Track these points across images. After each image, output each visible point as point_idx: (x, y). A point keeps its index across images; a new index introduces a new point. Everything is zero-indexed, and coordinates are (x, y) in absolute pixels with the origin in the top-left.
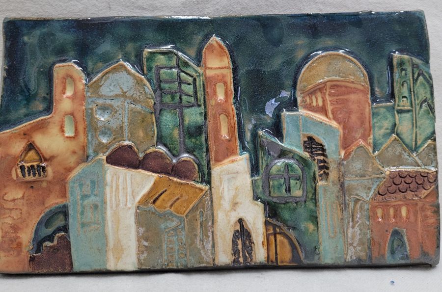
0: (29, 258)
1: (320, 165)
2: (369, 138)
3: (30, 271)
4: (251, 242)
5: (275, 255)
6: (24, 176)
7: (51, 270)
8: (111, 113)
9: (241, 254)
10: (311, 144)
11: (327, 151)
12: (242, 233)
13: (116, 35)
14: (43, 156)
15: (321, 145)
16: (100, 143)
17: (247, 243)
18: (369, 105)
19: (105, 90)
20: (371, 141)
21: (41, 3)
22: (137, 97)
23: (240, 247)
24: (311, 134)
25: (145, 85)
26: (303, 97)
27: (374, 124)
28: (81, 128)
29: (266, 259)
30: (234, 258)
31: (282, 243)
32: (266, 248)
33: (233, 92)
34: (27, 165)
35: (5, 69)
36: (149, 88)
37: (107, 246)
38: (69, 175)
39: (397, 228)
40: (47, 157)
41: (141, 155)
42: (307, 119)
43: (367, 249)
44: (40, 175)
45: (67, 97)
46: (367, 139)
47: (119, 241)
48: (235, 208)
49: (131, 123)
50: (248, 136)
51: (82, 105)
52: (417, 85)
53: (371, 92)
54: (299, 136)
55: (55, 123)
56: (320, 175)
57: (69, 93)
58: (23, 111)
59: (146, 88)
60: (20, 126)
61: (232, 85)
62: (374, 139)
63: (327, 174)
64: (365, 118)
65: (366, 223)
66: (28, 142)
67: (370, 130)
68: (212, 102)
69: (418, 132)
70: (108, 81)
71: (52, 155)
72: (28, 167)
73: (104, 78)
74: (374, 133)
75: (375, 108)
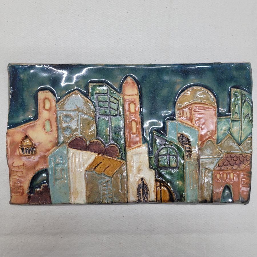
0: (27, 197)
1: (187, 150)
2: (215, 136)
4: (148, 190)
5: (160, 197)
6: (23, 153)
8: (71, 119)
9: (142, 197)
10: (182, 138)
11: (191, 143)
12: (143, 186)
14: (34, 143)
15: (188, 139)
16: (65, 136)
17: (145, 191)
18: (216, 118)
22: (86, 111)
23: (141, 193)
24: (182, 133)
26: (179, 112)
27: (218, 128)
28: (54, 127)
29: (155, 199)
30: (138, 198)
31: (164, 191)
32: (156, 193)
33: (140, 109)
34: (25, 148)
36: (92, 106)
38: (48, 153)
39: (227, 185)
40: (36, 143)
41: (88, 143)
42: (180, 124)
43: (210, 195)
44: (32, 153)
45: (46, 110)
47: (76, 189)
48: (139, 172)
51: (54, 115)
52: (244, 106)
53: (217, 110)
54: (176, 134)
55: (39, 125)
56: (187, 156)
57: (47, 107)
60: (20, 126)
62: (218, 136)
63: (190, 155)
66: (25, 134)
67: (216, 131)
68: (127, 114)
69: (242, 132)
71: (38, 142)
73: (67, 99)
74: (217, 134)
75: (219, 119)
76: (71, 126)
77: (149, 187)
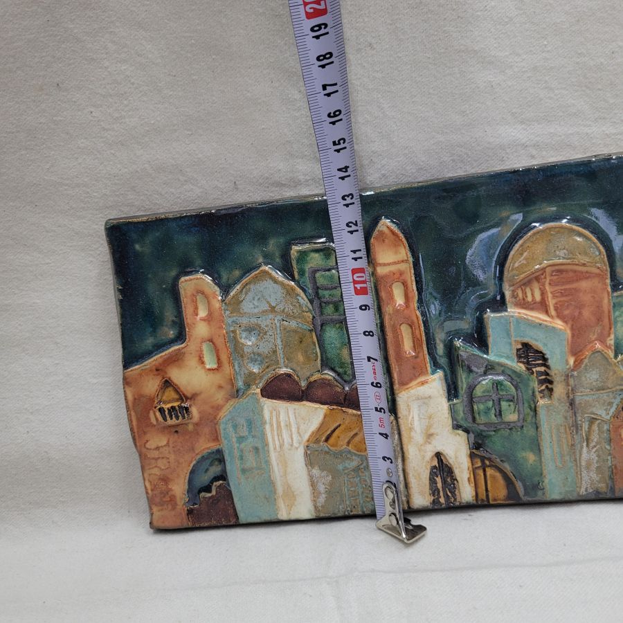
0: (186, 512)
1: (540, 378)
2: (609, 338)
3: (190, 525)
4: (454, 479)
5: (485, 492)
6: (165, 419)
7: (214, 523)
8: (259, 335)
9: (441, 494)
10: (527, 352)
11: (549, 361)
12: (442, 468)
13: (251, 231)
14: (184, 394)
15: (541, 352)
16: (251, 374)
17: (449, 480)
18: (608, 295)
19: (247, 306)
20: (612, 342)
21: (146, 192)
22: (291, 312)
23: (440, 485)
24: (526, 340)
25: (298, 295)
26: (513, 291)
27: (615, 319)
28: (224, 357)
29: (474, 498)
30: (432, 498)
31: (493, 477)
32: (473, 485)
33: (416, 293)
34: (166, 407)
35: (119, 290)
36: (303, 299)
37: (275, 493)
38: (218, 414)
40: (189, 395)
41: (303, 384)
42: (519, 320)
43: (607, 478)
44: (184, 417)
45: (203, 320)
46: (605, 341)
47: (289, 487)
48: (429, 440)
49: (286, 345)
50: (440, 349)
51: (221, 328)
53: (611, 275)
54: (511, 344)
55: (191, 354)
56: (541, 392)
57: (202, 313)
58: (150, 341)
59: (300, 298)
60: (150, 361)
61: (414, 283)
62: (616, 338)
63: (551, 390)
64: (603, 312)
65: (605, 448)
66: (163, 378)
67: (610, 328)
68: (388, 310)
70: (250, 295)
71: (194, 392)
72: (168, 409)
73: (244, 290)
74: (616, 331)
75: (617, 297)
76: (261, 350)
77: (457, 472)
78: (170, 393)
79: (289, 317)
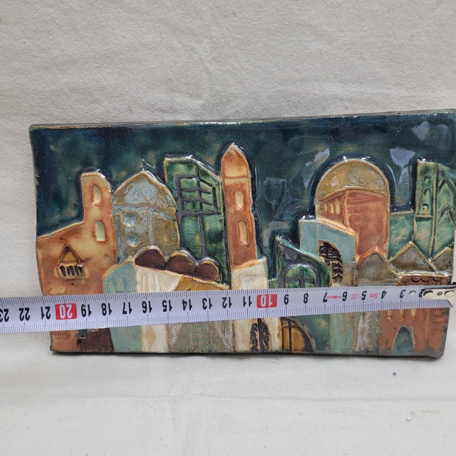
0: (76, 341)
1: (335, 268)
2: (385, 245)
3: (79, 350)
4: (268, 333)
5: (289, 344)
6: (64, 275)
7: (96, 350)
8: (136, 220)
9: (259, 343)
10: (327, 249)
11: (342, 257)
12: (260, 326)
13: (136, 144)
14: (79, 258)
15: (337, 250)
16: (129, 247)
17: (264, 334)
18: (388, 214)
19: (129, 199)
20: (387, 248)
21: (63, 106)
22: (160, 205)
23: (258, 337)
24: (327, 241)
25: (166, 194)
26: (321, 205)
27: (391, 231)
28: (110, 234)
29: (281, 348)
30: (252, 346)
31: (296, 335)
32: (281, 339)
33: (252, 200)
34: (66, 266)
35: (37, 178)
36: (170, 196)
37: (141, 333)
38: (103, 274)
39: (405, 326)
40: (83, 259)
41: (166, 258)
42: (323, 227)
43: (375, 342)
44: (78, 274)
45: (96, 205)
46: (383, 246)
47: (151, 330)
49: (156, 229)
50: (266, 242)
51: (109, 212)
52: (440, 193)
53: (391, 200)
54: (316, 243)
55: (86, 229)
56: (335, 278)
57: (97, 201)
58: (57, 218)
59: (168, 196)
60: (56, 231)
61: (251, 193)
62: (390, 245)
63: (341, 277)
64: (383, 226)
65: (375, 321)
66: (65, 245)
67: (387, 238)
68: (231, 210)
69: (436, 239)
70: (132, 191)
71: (87, 257)
72: (67, 267)
73: (128, 187)
74: (390, 240)
75: (394, 216)
76: (137, 231)
77: (270, 329)
78: (69, 256)
79: (158, 209)
